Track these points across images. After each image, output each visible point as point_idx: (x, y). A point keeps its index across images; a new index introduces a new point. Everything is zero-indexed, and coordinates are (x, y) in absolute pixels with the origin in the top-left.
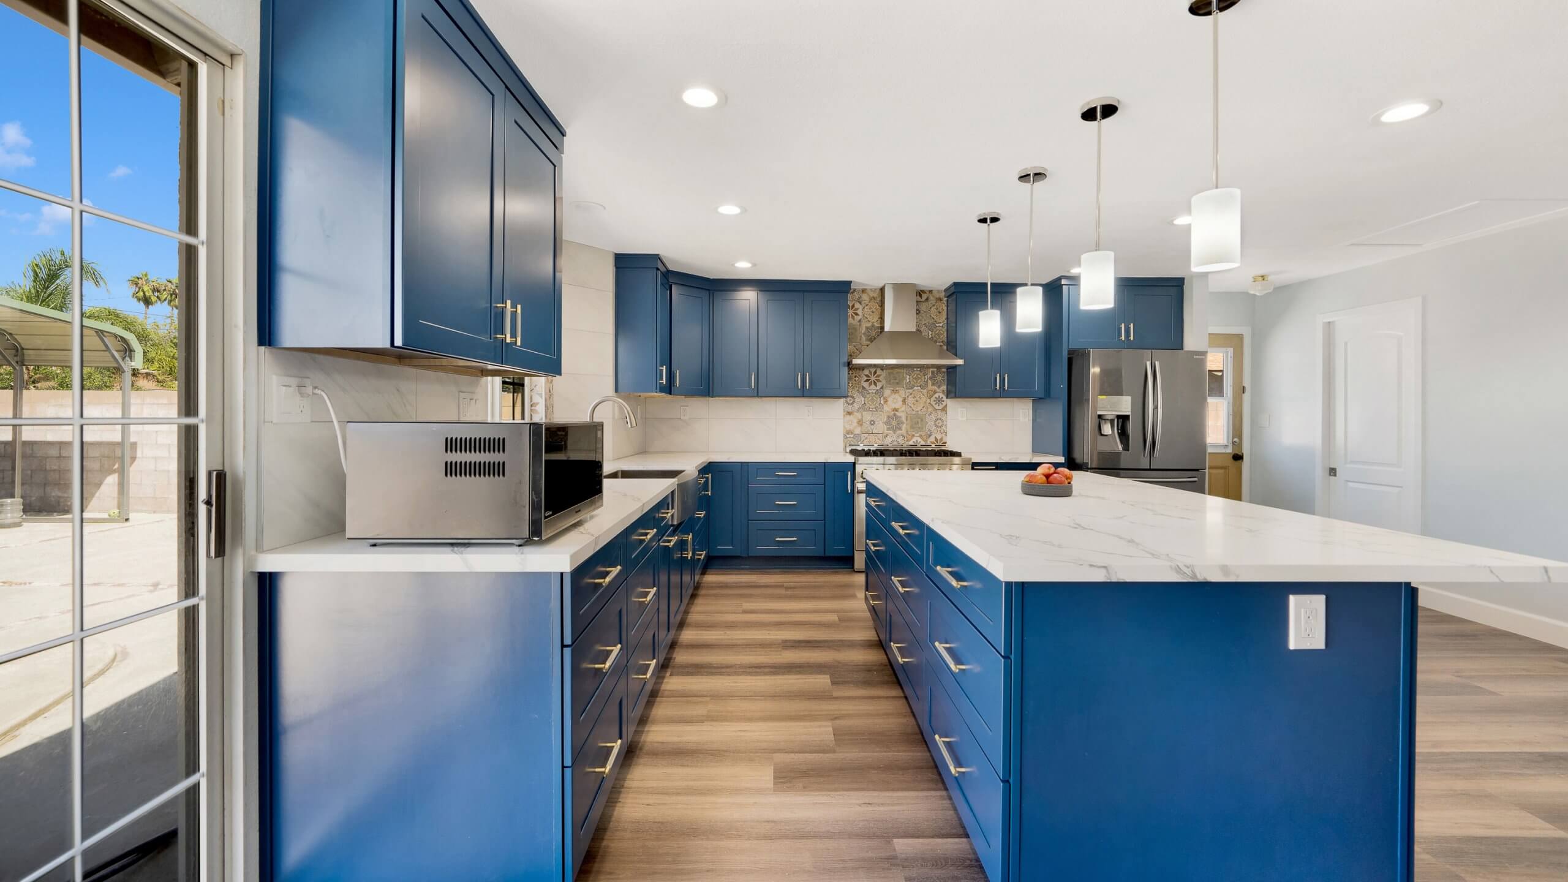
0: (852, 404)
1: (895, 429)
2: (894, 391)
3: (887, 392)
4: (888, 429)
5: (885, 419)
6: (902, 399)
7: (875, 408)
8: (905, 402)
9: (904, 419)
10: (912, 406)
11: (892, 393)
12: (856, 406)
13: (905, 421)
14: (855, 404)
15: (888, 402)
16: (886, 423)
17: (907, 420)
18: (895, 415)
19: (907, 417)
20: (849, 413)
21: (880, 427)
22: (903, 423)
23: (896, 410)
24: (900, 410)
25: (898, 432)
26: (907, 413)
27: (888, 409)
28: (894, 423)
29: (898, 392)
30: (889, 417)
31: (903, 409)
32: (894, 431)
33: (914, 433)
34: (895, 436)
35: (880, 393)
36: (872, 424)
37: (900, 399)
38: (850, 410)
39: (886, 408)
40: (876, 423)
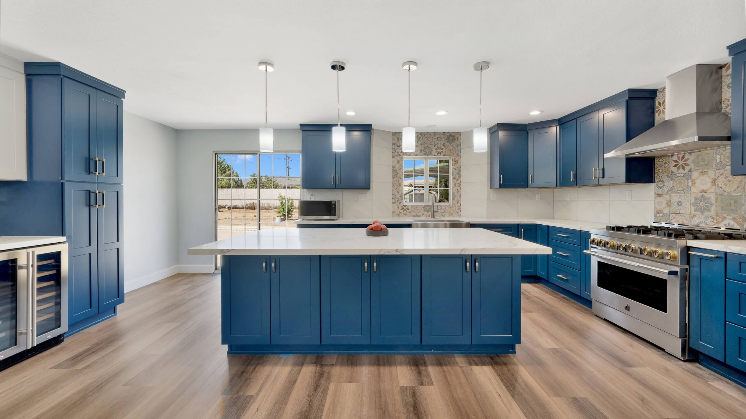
0: (662, 187)
1: (702, 211)
2: (703, 173)
3: (695, 175)
4: (696, 210)
5: (693, 201)
6: (711, 180)
7: (683, 190)
8: (715, 183)
9: (713, 200)
10: (723, 187)
11: (700, 175)
12: (665, 189)
13: (715, 203)
14: (664, 188)
15: (696, 184)
16: (693, 204)
17: (716, 202)
18: (703, 196)
19: (717, 199)
20: (659, 196)
21: (688, 207)
22: (712, 204)
23: (704, 191)
24: (708, 192)
25: (706, 213)
26: (716, 194)
27: (696, 191)
28: (702, 204)
29: (707, 174)
30: (696, 199)
31: (712, 190)
32: (702, 212)
33: (725, 215)
34: (703, 216)
35: (688, 176)
36: (679, 206)
37: (709, 181)
38: (660, 193)
39: (694, 190)
40: (684, 204)
